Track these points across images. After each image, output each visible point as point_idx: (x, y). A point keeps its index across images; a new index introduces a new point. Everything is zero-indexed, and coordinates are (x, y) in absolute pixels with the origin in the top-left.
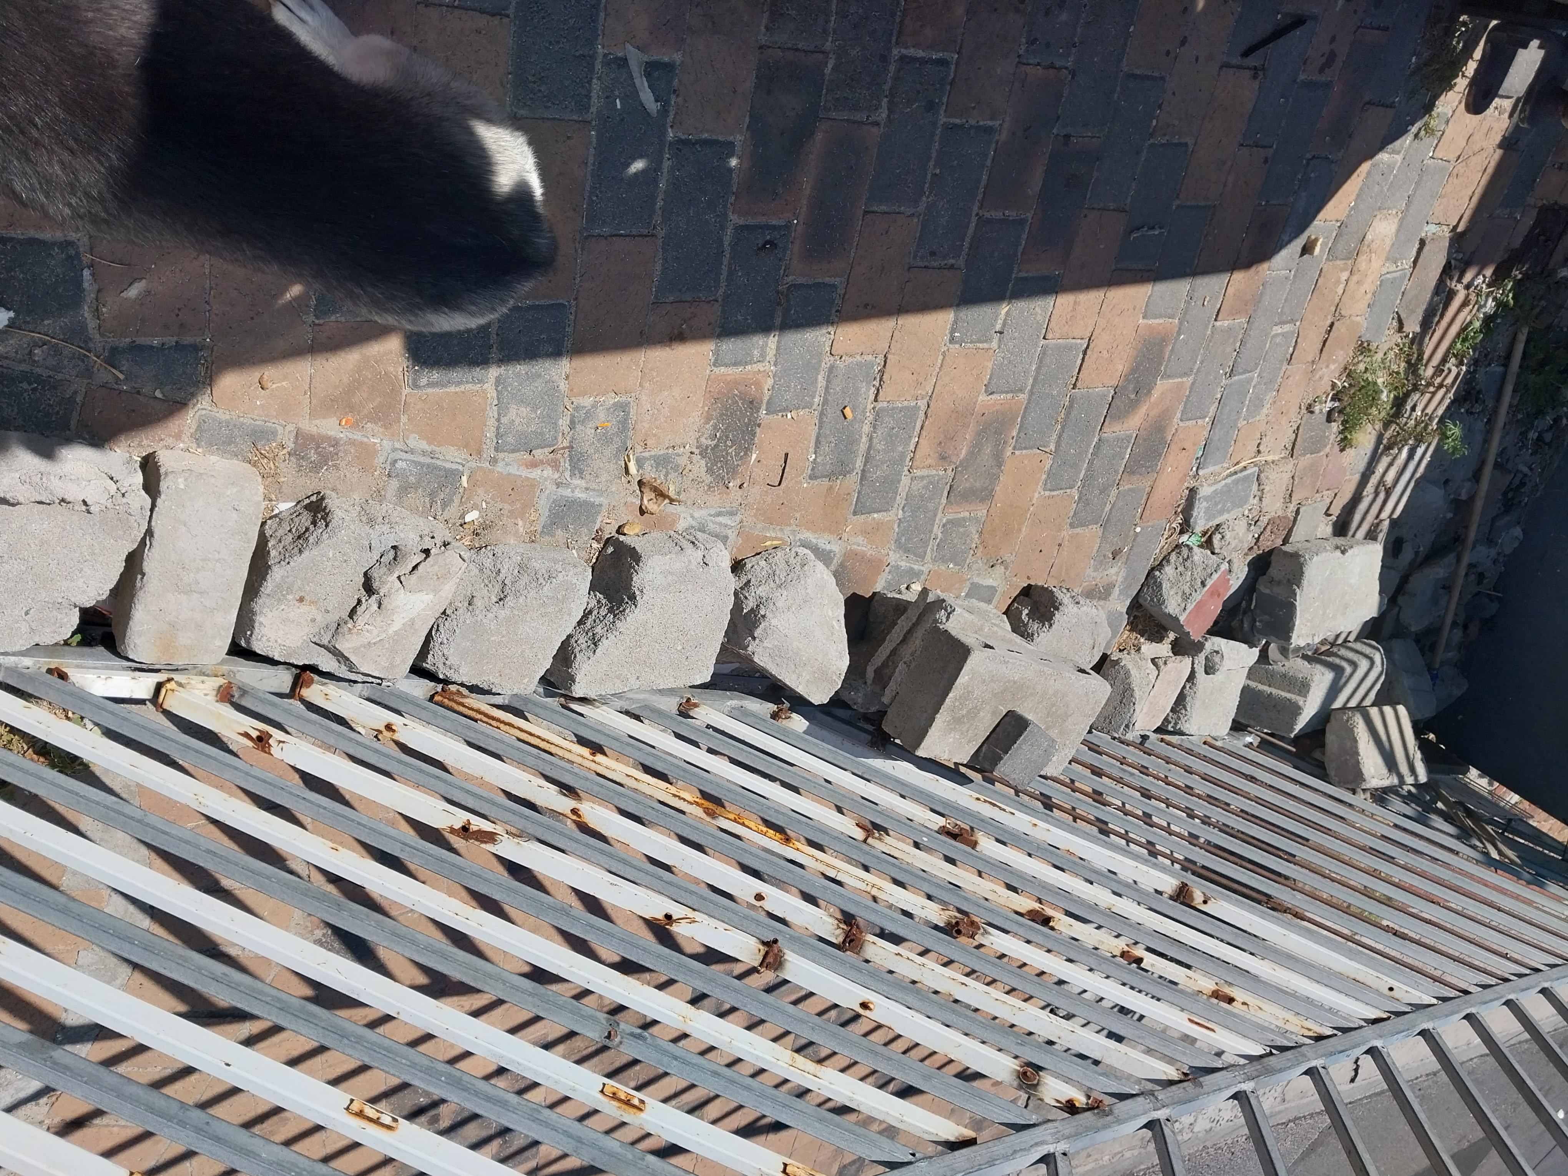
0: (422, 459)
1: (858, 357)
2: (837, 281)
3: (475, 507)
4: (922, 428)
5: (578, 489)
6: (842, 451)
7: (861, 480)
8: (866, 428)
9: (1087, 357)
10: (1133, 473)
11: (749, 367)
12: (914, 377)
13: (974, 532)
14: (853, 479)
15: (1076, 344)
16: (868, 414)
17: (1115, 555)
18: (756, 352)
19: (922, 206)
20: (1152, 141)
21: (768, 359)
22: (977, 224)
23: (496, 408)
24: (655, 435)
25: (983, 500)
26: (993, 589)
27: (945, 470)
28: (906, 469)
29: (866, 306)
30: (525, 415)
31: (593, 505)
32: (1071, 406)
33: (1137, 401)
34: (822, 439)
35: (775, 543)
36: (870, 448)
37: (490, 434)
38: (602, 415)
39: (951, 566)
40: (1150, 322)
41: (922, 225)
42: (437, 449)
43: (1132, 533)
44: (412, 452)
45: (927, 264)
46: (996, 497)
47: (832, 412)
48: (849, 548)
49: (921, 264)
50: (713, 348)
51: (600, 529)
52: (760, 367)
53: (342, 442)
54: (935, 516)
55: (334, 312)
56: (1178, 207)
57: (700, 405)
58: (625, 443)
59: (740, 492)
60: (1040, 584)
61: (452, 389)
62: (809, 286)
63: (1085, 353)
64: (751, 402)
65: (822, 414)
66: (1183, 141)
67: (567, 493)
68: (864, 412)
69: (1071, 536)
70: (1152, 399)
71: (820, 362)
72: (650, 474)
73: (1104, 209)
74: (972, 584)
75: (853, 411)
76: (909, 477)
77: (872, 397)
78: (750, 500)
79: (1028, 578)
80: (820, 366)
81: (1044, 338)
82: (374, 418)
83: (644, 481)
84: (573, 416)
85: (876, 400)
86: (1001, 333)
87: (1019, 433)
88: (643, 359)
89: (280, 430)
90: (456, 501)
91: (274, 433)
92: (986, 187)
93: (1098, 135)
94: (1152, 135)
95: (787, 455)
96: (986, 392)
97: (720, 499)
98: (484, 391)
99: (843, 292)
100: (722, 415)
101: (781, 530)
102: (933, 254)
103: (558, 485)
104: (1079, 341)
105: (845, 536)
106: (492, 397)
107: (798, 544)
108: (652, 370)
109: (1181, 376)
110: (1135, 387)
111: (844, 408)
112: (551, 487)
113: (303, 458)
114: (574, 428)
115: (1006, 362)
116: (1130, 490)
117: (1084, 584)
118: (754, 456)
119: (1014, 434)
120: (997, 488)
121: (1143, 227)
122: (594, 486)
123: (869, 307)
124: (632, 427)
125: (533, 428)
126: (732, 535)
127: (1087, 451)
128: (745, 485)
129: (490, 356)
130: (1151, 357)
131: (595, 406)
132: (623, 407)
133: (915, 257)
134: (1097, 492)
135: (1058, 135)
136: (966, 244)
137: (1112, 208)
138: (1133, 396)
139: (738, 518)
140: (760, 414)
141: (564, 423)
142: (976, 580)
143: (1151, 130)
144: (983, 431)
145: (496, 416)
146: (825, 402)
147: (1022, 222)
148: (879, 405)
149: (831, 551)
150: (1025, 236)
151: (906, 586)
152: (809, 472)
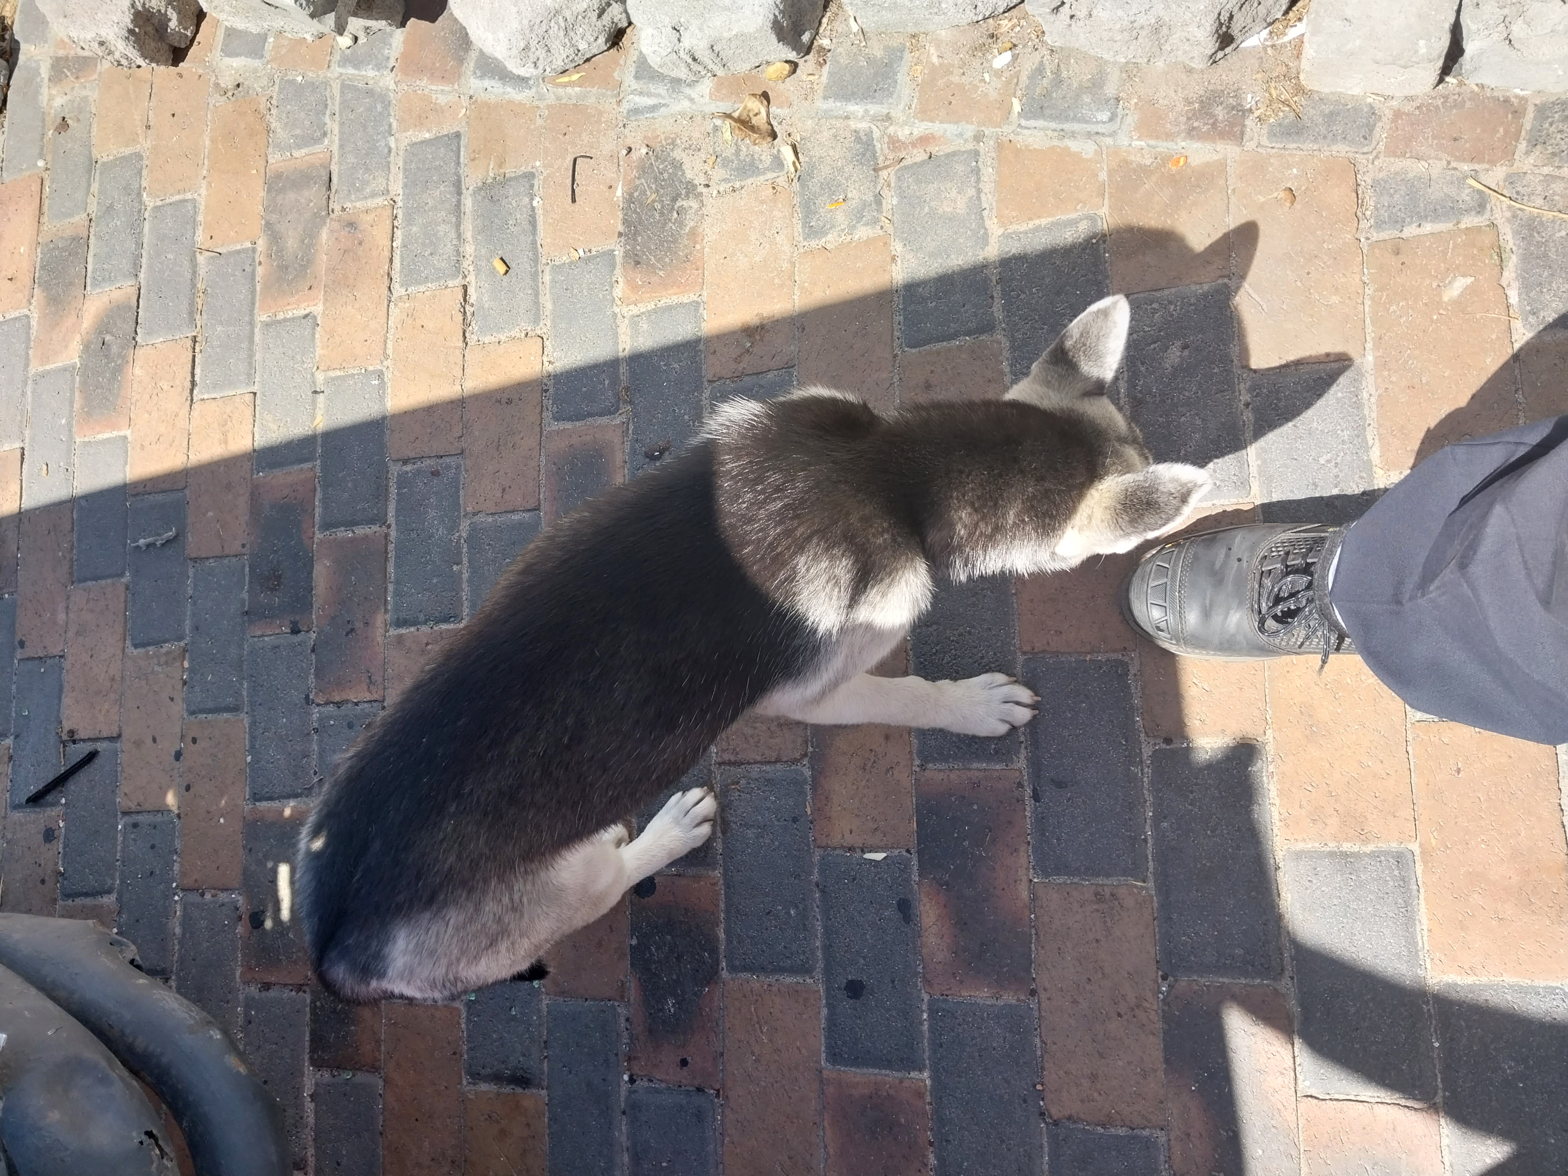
0: (1076, 127)
1: (503, 338)
2: (556, 426)
3: (998, 73)
4: (391, 261)
5: (860, 115)
6: (496, 216)
7: (459, 181)
8: (469, 249)
9: (189, 378)
10: (75, 239)
11: (651, 306)
12: (419, 323)
13: (279, 130)
14: (472, 179)
15: (208, 393)
16: (471, 268)
17: (63, 125)
18: (645, 326)
19: (465, 526)
20: (182, 644)
21: (627, 321)
22: (386, 514)
23: (984, 205)
24: (762, 202)
25: (279, 176)
26: (228, 52)
27: (343, 209)
28: (400, 204)
29: (509, 402)
30: (945, 203)
31: (837, 97)
32: (191, 314)
33: (100, 333)
34: (528, 227)
35: (565, 79)
36: (458, 225)
37: (988, 172)
38: (841, 218)
39: (299, 79)
40: (115, 433)
41: (459, 504)
42: (1056, 143)
43: (49, 158)
44: (1089, 135)
45: (441, 461)
46: (262, 181)
47: (521, 263)
48: (456, 86)
49: (448, 460)
50: (703, 325)
51: (821, 65)
52: (635, 310)
53: (1183, 135)
54: (341, 147)
55: (1205, 295)
56: (122, 575)
57: (707, 250)
58: (803, 186)
59: (629, 142)
60: (162, 68)
61: (1044, 221)
62: (591, 415)
63: (193, 383)
64: (638, 263)
65: (535, 260)
66: (141, 651)
67: (874, 109)
68: (478, 271)
69: (135, 141)
70: (78, 338)
71: (554, 326)
72: (762, 150)
73: (221, 557)
74: (262, 56)
75: (493, 271)
76: (392, 193)
77: (471, 291)
78: (612, 134)
79: (181, 76)
80: (553, 321)
81: (255, 394)
82: (1144, 171)
83: (769, 139)
84: (879, 210)
85: (465, 288)
86: (315, 392)
87: (254, 271)
88: (796, 297)
89: (1265, 141)
90: (1025, 78)
91: (1272, 135)
92: (386, 559)
93: (256, 640)
94: (185, 650)
95: (574, 200)
96: (315, 318)
97: (655, 130)
98: (1003, 224)
99: (544, 414)
100: (675, 242)
101: (559, 98)
102: (435, 474)
103: (888, 118)
104: (206, 396)
105: (465, 101)
106: (991, 219)
107: (531, 82)
108: (782, 286)
109: (48, 372)
110: (109, 350)
111: (507, 272)
112: (897, 113)
113: (1233, 108)
114: (875, 196)
115: (298, 357)
116: (71, 215)
117: (95, 76)
118: (619, 193)
119: (260, 270)
120: (263, 194)
121: (163, 545)
122: (839, 124)
123: (504, 401)
124: (796, 208)
125: (932, 188)
126: (630, 82)
127: (150, 258)
128: (625, 152)
129: (999, 270)
130: (99, 391)
131: (852, 228)
132: (812, 232)
133: (458, 467)
134: (118, 206)
135: (308, 632)
136: (393, 490)
137: (211, 561)
138: (108, 338)
139: (625, 107)
140: (622, 249)
141: (891, 200)
142: (257, 63)
143: (187, 655)
144: (304, 268)
145: (982, 195)
146: (535, 276)
147: (327, 526)
148: (459, 281)
149: (482, 77)
150: (318, 511)
151: (360, 42)
152: (536, 182)
